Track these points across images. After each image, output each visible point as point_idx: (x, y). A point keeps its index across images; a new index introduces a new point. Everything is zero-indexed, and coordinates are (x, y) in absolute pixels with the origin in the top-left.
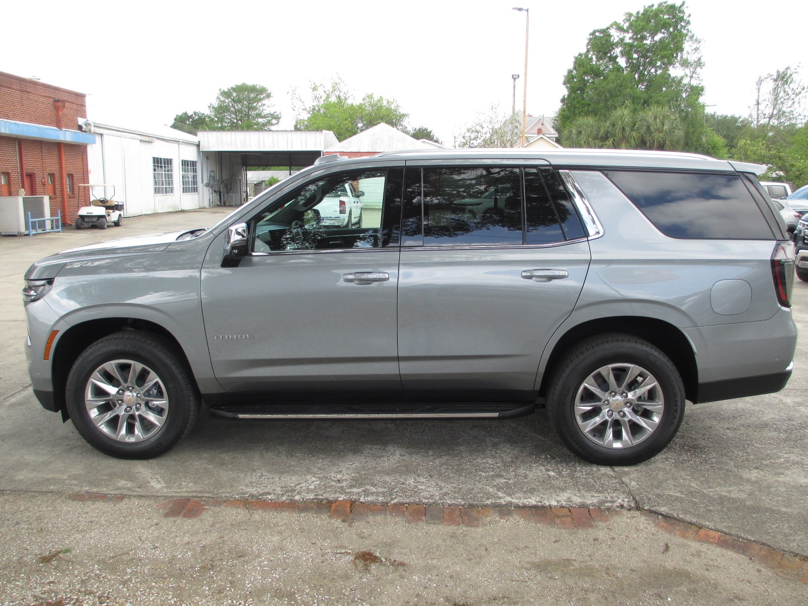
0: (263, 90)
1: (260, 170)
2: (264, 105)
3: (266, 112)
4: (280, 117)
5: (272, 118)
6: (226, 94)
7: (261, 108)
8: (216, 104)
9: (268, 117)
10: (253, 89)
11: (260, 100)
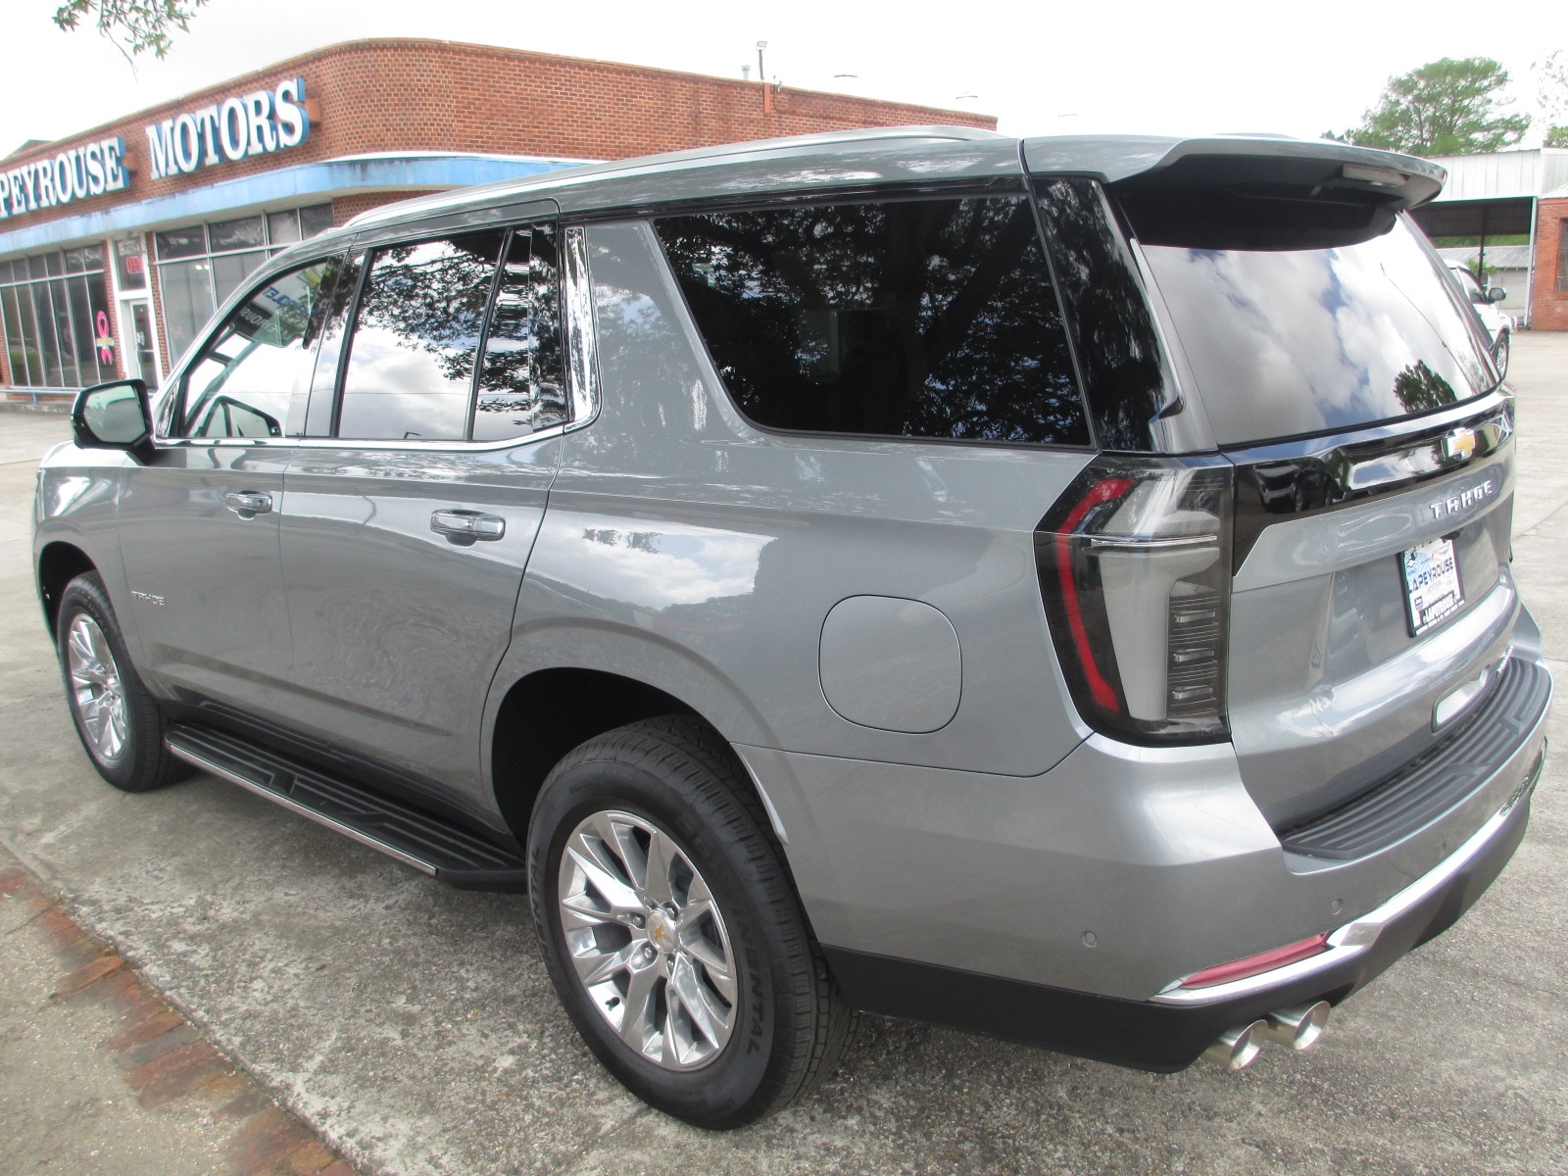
0: (1487, 69)
1: (1463, 245)
2: (1490, 101)
3: (1490, 118)
4: (1527, 126)
5: (1506, 129)
6: (1404, 86)
7: (1481, 109)
8: (1377, 110)
9: (1496, 127)
10: (1465, 69)
11: (1480, 91)
